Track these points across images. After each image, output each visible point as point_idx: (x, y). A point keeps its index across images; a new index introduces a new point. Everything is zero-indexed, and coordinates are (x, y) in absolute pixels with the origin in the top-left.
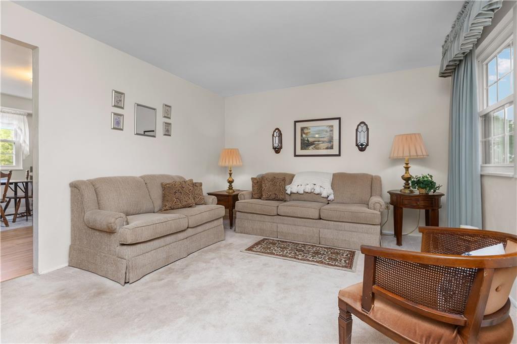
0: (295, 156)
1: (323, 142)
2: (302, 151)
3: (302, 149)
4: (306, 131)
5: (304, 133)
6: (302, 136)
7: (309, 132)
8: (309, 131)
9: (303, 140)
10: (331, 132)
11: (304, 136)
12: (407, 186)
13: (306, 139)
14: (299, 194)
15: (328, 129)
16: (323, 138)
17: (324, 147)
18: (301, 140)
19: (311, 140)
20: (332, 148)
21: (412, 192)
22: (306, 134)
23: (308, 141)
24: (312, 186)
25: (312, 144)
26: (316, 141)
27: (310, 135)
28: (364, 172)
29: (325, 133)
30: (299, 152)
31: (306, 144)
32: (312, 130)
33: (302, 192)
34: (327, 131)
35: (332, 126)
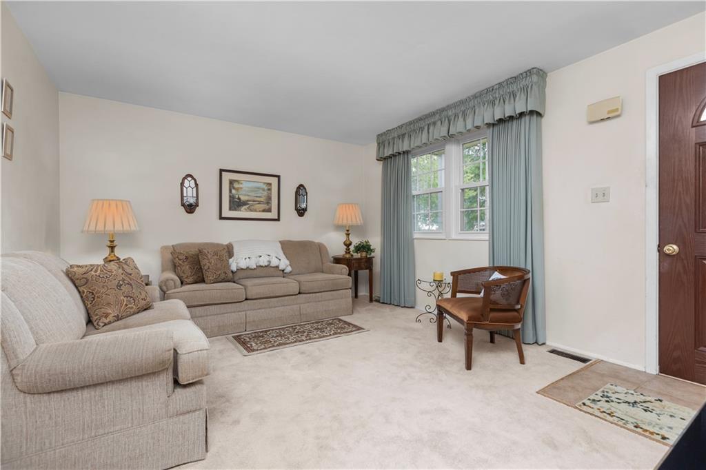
0: (221, 218)
1: (260, 202)
2: (232, 212)
3: (230, 209)
4: (236, 185)
5: (234, 188)
6: (230, 191)
7: (241, 188)
8: (241, 186)
9: (232, 198)
10: (269, 192)
11: (233, 191)
12: (348, 251)
13: (237, 196)
14: (251, 269)
15: (265, 187)
16: (259, 197)
17: (261, 209)
18: (230, 196)
19: (243, 198)
20: (269, 210)
21: (352, 255)
22: (237, 189)
23: (239, 198)
24: (268, 258)
25: (245, 203)
26: (250, 201)
27: (241, 192)
28: (310, 240)
29: (261, 191)
30: (227, 212)
31: (236, 204)
32: (245, 186)
33: (255, 267)
34: (263, 190)
35: (270, 184)
